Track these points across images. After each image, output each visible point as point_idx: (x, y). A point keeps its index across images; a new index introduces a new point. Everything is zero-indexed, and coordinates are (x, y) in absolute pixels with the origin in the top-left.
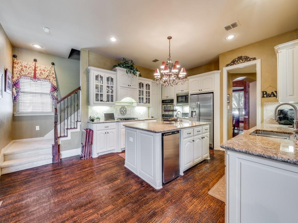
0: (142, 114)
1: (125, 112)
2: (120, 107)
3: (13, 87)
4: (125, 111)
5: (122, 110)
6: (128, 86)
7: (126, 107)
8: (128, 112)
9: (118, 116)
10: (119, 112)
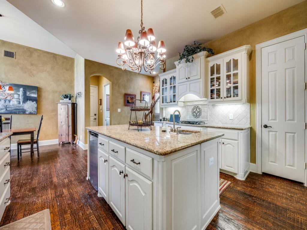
0: (230, 118)
1: (198, 114)
2: (193, 107)
3: (153, 100)
4: (198, 112)
5: (195, 110)
6: (187, 79)
7: (200, 107)
8: (203, 114)
9: (190, 118)
10: (191, 114)
